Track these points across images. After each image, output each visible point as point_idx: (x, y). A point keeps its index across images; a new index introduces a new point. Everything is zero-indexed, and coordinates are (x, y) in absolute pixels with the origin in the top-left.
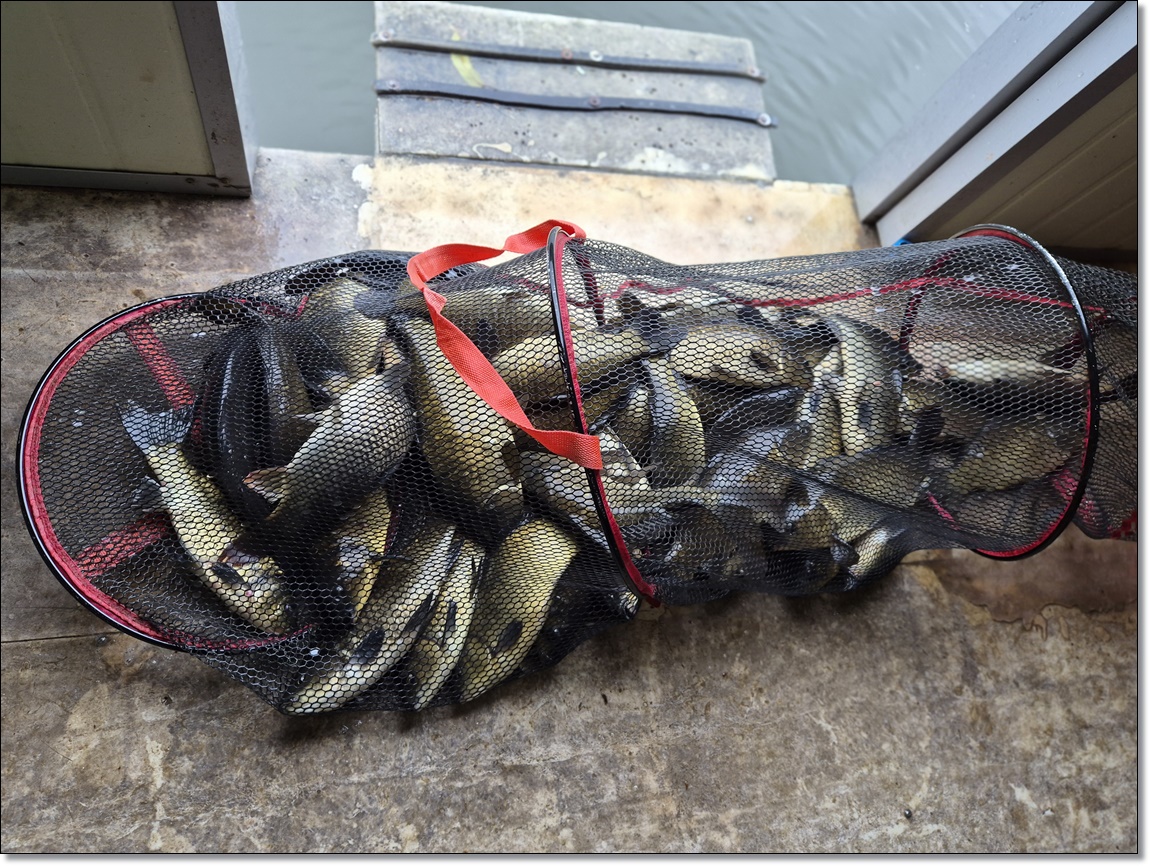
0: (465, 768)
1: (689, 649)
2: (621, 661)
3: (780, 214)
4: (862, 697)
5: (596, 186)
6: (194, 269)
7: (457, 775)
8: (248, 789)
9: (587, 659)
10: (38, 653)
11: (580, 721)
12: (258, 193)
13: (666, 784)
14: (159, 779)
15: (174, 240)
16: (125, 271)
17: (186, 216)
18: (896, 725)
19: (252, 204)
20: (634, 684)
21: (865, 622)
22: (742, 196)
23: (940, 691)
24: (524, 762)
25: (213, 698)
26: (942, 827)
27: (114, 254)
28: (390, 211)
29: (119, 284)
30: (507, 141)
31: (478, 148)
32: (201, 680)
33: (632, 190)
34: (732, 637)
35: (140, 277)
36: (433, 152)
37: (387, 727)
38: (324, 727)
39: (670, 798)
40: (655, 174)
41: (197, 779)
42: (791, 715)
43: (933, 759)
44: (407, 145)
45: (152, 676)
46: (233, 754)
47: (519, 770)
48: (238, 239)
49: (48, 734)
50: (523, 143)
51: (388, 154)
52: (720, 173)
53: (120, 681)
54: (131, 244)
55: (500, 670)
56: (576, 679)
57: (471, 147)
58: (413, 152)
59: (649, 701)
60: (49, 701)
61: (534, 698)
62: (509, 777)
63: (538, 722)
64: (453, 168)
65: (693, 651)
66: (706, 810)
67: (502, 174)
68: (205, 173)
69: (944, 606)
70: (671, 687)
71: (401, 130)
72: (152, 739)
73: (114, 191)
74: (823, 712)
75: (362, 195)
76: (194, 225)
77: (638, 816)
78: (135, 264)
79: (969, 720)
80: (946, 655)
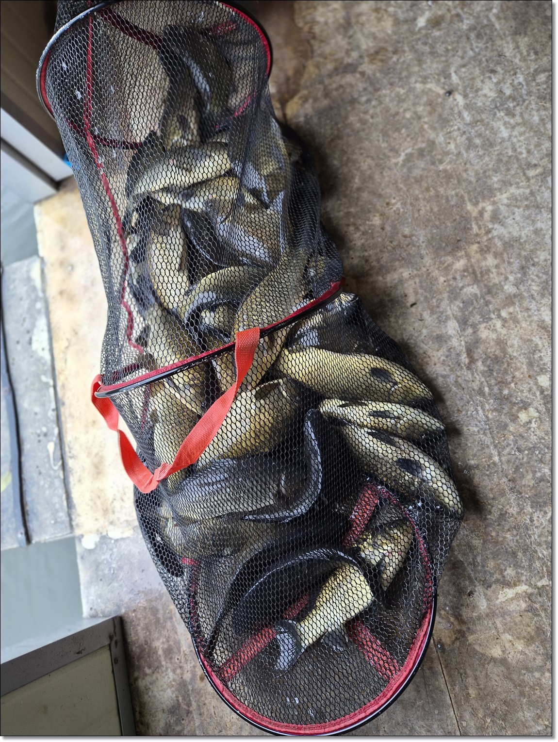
0: (475, 388)
1: (370, 256)
2: (386, 299)
3: (63, 248)
4: (379, 136)
5: (66, 379)
6: (178, 644)
7: (481, 392)
8: (516, 527)
9: (390, 322)
10: (457, 688)
11: (431, 318)
12: (116, 611)
13: (460, 254)
14: (523, 588)
15: (160, 662)
16: (188, 691)
17: (142, 658)
18: (393, 111)
19: (125, 613)
20: (400, 287)
21: (330, 143)
22: (55, 277)
23: (365, 86)
24: (464, 350)
25: (463, 564)
26: (452, 70)
27: (178, 701)
28: (112, 517)
29: (198, 693)
30: (46, 447)
31: (55, 465)
32: (453, 574)
33: (65, 353)
34: (357, 229)
35: (191, 679)
36: (64, 496)
37: (459, 444)
38: (467, 486)
39: (469, 250)
40: (51, 339)
41: (517, 562)
42: (399, 181)
43: (409, 83)
44: (62, 515)
45: (457, 608)
46: (496, 543)
47: (469, 352)
48: (152, 617)
49: (508, 669)
50: (45, 435)
51: (71, 527)
52: (41, 294)
53: (464, 628)
54: (169, 691)
55: (407, 378)
56: (404, 326)
57: (55, 471)
58: (66, 509)
59: (408, 276)
60: (487, 673)
61: (421, 351)
62: (476, 358)
63: (437, 346)
64: (72, 480)
65: (371, 252)
66: (471, 225)
67: (71, 445)
68: (108, 652)
69: (310, 93)
70: (397, 263)
71: (53, 522)
72: (498, 598)
73: (134, 711)
74: (394, 161)
75: (104, 539)
76: (147, 651)
77: (484, 268)
78: (182, 686)
79: (380, 64)
80: (341, 86)
